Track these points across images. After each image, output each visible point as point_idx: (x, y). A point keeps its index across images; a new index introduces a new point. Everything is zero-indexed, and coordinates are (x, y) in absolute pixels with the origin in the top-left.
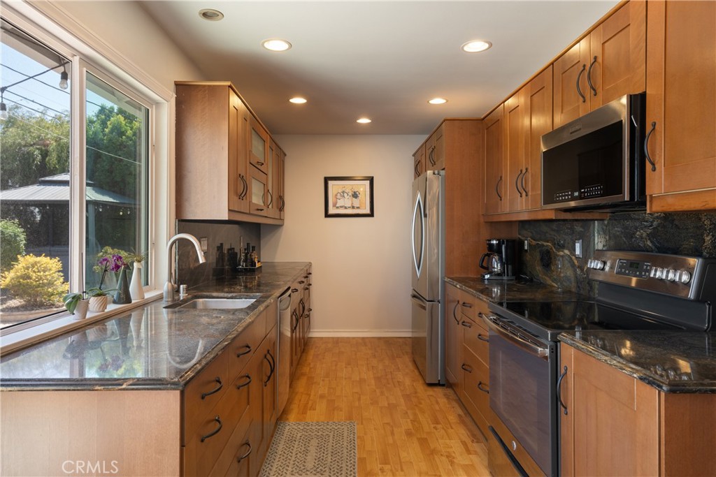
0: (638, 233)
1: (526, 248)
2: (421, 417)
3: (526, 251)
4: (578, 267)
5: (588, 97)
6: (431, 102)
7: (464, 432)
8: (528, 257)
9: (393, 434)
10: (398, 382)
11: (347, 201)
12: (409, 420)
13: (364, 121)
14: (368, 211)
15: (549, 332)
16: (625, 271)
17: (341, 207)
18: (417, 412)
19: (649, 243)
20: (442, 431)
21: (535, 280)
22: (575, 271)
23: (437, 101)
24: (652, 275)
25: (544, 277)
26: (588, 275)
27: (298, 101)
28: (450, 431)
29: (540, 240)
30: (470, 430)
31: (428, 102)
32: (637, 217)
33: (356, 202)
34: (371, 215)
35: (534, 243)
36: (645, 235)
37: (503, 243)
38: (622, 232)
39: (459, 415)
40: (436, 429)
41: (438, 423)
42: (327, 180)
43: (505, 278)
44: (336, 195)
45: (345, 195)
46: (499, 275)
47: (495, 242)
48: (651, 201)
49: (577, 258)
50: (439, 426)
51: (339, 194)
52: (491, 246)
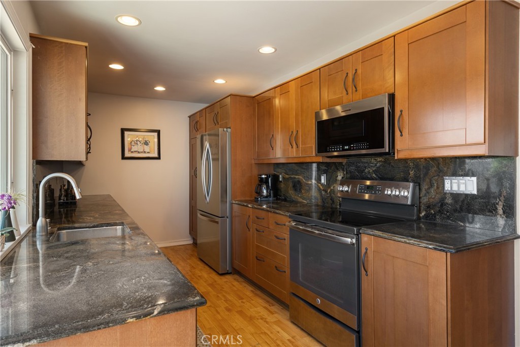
0: (367, 170)
1: (281, 180)
2: (229, 297)
3: (281, 182)
4: (323, 190)
5: (350, 91)
6: (216, 81)
7: (261, 301)
8: (282, 186)
9: (218, 313)
10: (199, 276)
11: (139, 147)
12: (222, 301)
13: (160, 89)
14: (156, 155)
15: (355, 229)
16: (364, 191)
17: (135, 152)
18: (225, 294)
19: (374, 175)
20: (248, 303)
21: (288, 199)
22: (321, 193)
23: (220, 81)
24: (386, 193)
25: (296, 197)
26: (330, 195)
27: (116, 67)
28: (252, 302)
29: (293, 174)
30: (264, 299)
31: (214, 81)
32: (365, 161)
33: (147, 149)
34: (159, 158)
35: (287, 176)
36: (371, 171)
37: (270, 177)
38: (355, 170)
39: (252, 291)
40: (244, 303)
41: (242, 299)
42: (123, 131)
43: (271, 199)
44: (131, 143)
45: (138, 142)
46: (266, 197)
47: (264, 176)
48: (397, 152)
49: (322, 185)
50: (244, 301)
51: (133, 142)
52: (262, 179)
